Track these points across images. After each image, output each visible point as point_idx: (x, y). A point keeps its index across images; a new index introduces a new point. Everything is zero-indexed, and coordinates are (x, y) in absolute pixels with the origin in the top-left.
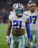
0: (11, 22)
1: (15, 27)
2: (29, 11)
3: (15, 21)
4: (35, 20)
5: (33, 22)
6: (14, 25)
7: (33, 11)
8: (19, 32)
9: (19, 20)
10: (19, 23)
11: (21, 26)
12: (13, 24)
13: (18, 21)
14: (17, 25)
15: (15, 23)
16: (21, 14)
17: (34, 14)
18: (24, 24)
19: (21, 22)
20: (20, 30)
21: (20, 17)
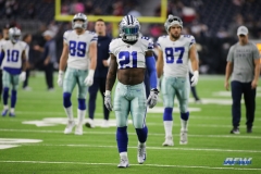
0: (114, 58)
1: (124, 66)
2: (168, 37)
3: (121, 54)
4: (181, 56)
5: (176, 59)
6: (122, 63)
7: (175, 37)
8: (134, 76)
9: (131, 49)
10: (131, 58)
11: (135, 62)
12: (118, 60)
13: (128, 53)
14: (127, 61)
15: (124, 58)
16: (134, 38)
17: (178, 44)
18: (141, 58)
19: (135, 54)
20: (136, 72)
21: (132, 43)
